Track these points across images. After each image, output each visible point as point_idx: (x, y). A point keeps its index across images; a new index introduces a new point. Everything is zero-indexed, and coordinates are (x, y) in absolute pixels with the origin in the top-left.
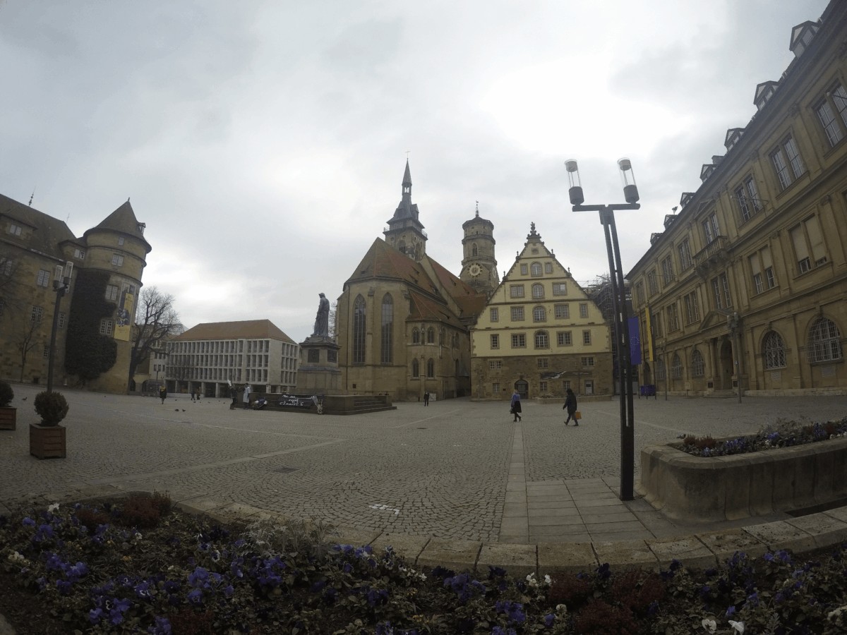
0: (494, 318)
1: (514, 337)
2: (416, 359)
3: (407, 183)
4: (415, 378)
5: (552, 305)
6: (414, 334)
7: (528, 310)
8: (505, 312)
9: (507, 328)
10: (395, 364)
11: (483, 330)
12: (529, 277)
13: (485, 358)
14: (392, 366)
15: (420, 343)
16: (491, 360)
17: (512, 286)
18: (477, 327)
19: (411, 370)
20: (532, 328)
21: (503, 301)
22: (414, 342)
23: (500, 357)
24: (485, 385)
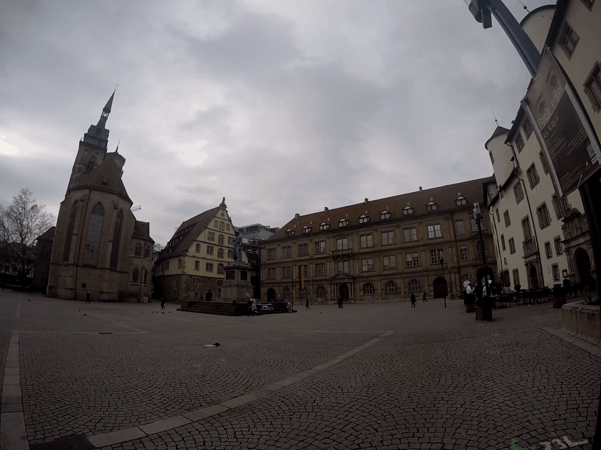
0: (198, 250)
1: (207, 264)
2: (136, 269)
3: (107, 109)
4: (134, 283)
5: (227, 249)
6: (136, 248)
7: (216, 249)
8: (204, 248)
9: (204, 258)
10: (118, 270)
11: (190, 256)
12: (218, 229)
13: (191, 276)
14: (116, 271)
15: (142, 257)
16: (195, 277)
17: (209, 232)
18: (187, 254)
19: (131, 277)
20: (218, 261)
21: (203, 241)
22: (136, 254)
23: (199, 276)
24: (189, 293)
